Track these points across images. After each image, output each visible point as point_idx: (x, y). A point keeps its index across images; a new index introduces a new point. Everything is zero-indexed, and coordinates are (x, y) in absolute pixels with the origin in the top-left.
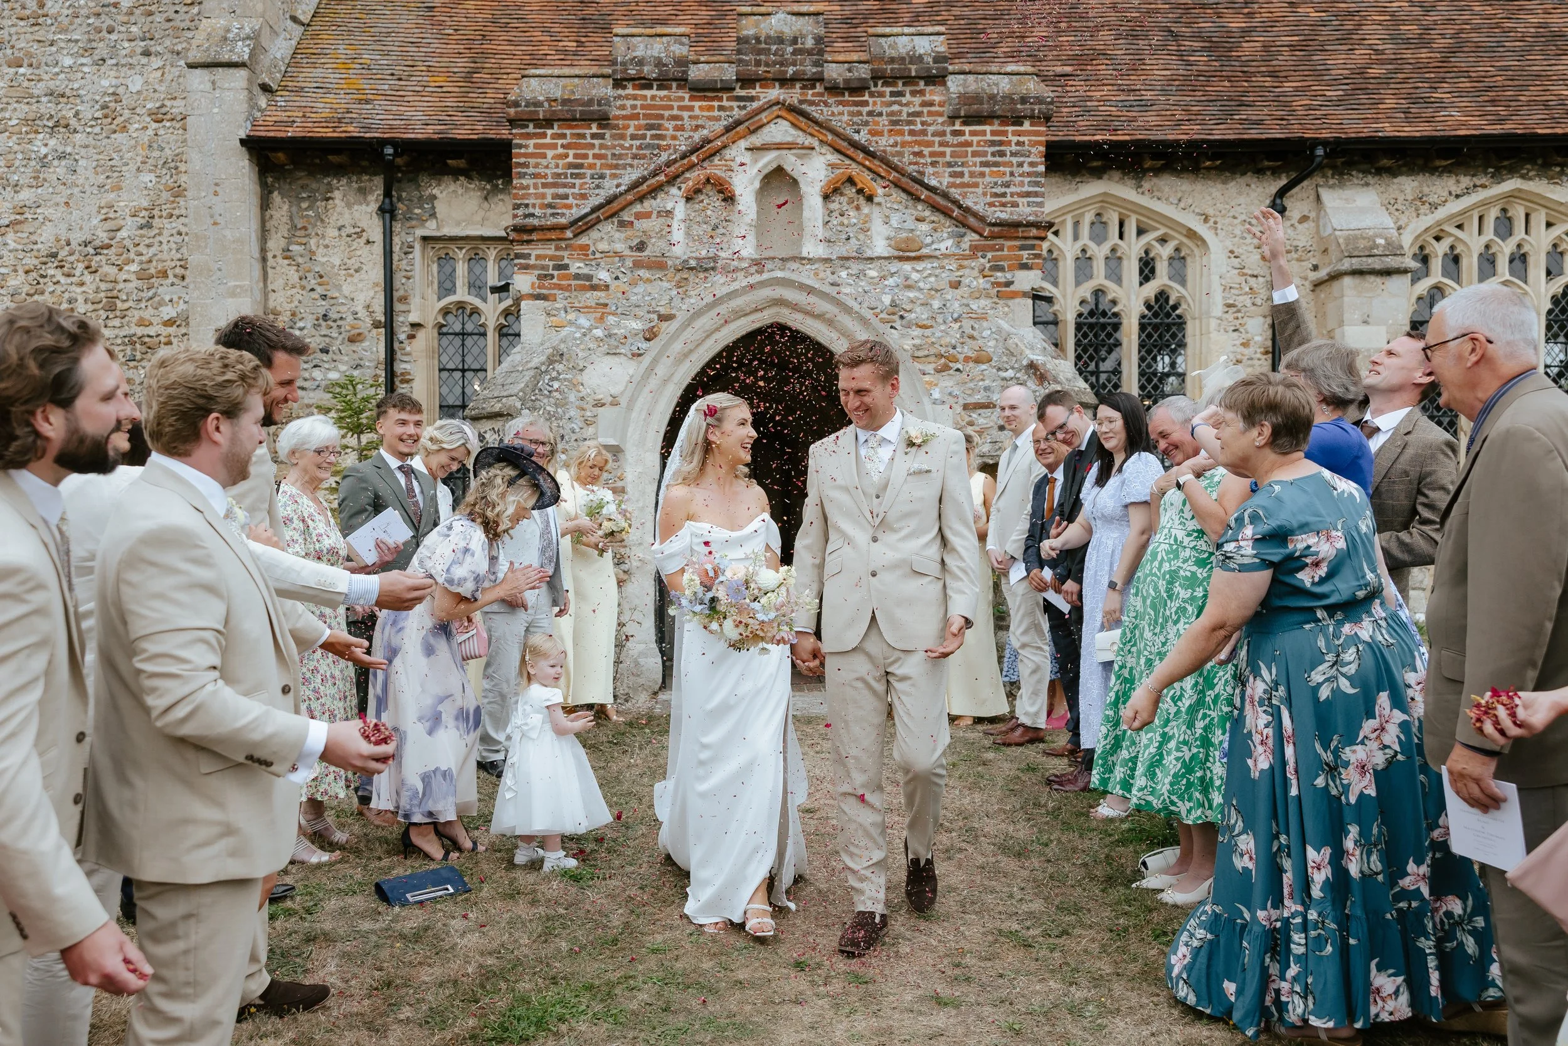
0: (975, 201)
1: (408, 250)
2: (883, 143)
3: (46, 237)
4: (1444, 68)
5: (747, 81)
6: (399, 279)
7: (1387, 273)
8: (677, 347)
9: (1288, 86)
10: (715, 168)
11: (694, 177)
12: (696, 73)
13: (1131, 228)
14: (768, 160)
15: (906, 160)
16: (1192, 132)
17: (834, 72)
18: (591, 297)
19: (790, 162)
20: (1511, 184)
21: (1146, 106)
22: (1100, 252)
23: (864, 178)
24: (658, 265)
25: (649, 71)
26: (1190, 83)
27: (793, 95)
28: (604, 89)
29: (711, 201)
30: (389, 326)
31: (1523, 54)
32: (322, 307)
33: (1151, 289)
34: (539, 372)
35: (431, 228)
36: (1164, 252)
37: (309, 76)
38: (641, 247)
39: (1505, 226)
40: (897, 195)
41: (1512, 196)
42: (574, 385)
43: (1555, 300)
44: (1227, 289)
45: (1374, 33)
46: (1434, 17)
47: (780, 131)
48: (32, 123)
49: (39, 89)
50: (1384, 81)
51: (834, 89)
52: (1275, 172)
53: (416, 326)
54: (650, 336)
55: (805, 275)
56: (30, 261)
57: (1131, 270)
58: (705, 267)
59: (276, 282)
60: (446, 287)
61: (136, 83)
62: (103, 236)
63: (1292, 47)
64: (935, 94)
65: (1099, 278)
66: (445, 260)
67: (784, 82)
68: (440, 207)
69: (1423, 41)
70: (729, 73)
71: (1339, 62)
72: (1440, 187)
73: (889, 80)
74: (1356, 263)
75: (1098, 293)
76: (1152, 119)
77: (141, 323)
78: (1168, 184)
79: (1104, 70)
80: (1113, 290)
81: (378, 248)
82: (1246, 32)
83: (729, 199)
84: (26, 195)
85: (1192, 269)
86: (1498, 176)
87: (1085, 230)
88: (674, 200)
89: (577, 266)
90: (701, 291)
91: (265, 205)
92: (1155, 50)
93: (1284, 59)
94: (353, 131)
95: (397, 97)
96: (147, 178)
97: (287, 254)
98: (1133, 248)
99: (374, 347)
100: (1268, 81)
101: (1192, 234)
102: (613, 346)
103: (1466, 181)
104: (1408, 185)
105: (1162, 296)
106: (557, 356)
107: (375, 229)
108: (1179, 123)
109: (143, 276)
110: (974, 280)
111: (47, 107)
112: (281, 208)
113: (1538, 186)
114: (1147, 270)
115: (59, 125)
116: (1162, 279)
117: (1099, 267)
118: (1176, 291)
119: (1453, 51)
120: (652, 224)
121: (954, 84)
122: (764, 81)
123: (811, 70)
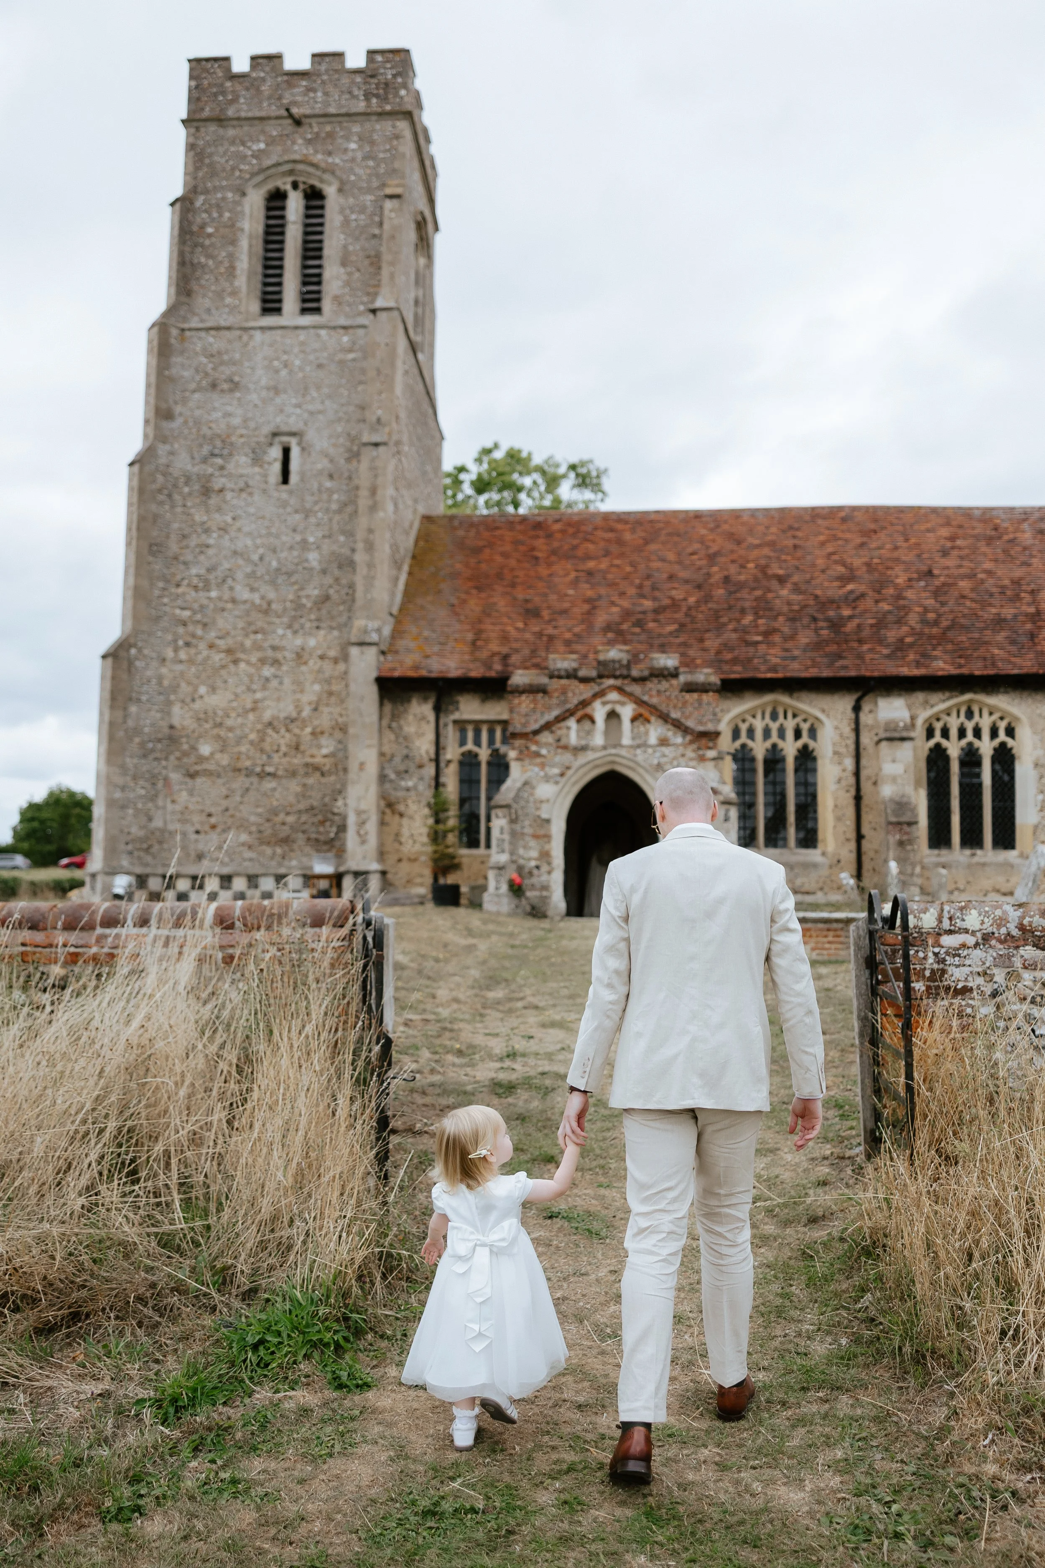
0: (690, 723)
1: (446, 725)
2: (654, 701)
3: (267, 715)
4: (942, 638)
5: (600, 676)
6: (442, 740)
7: (903, 739)
8: (574, 779)
9: (865, 647)
10: (588, 710)
11: (579, 714)
12: (582, 673)
13: (790, 715)
14: (608, 707)
15: (663, 708)
16: (813, 673)
17: (635, 673)
18: (539, 760)
19: (619, 709)
20: (968, 696)
21: (794, 658)
22: (774, 726)
23: (646, 714)
24: (565, 747)
25: (563, 673)
26: (818, 645)
27: (618, 682)
28: (545, 680)
29: (587, 724)
30: (437, 760)
31: (982, 630)
32: (405, 752)
33: (799, 744)
34: (519, 790)
35: (456, 716)
36: (805, 727)
37: (401, 644)
38: (559, 740)
39: (970, 715)
40: (660, 721)
41: (971, 701)
42: (532, 794)
43: (995, 749)
44: (834, 744)
45: (913, 619)
46: (946, 609)
47: (613, 696)
48: (263, 661)
49: (266, 645)
50: (911, 645)
51: (635, 680)
52: (857, 690)
53: (449, 762)
54: (562, 775)
55: (623, 752)
56: (259, 727)
57: (790, 734)
58: (584, 748)
59: (385, 741)
60: (463, 743)
61: (312, 642)
62: (294, 715)
63: (872, 626)
64: (674, 682)
65: (774, 738)
66: (463, 732)
67: (616, 677)
68: (462, 706)
69: (936, 623)
70: (594, 674)
71: (892, 635)
72: (935, 697)
73: (657, 676)
74: (888, 735)
75: (774, 746)
76: (795, 665)
77: (312, 756)
78: (804, 695)
79: (777, 638)
80: (781, 744)
81: (432, 725)
82: (851, 617)
83: (593, 721)
84: (259, 695)
85: (819, 734)
86: (963, 692)
87: (767, 716)
88: (572, 723)
89: (534, 748)
90: (583, 759)
91: (381, 704)
92: (804, 627)
93: (866, 633)
94: (424, 673)
95: (440, 654)
96: (317, 687)
97: (390, 727)
98: (790, 725)
99: (430, 770)
100: (855, 645)
101: (817, 719)
102: (547, 779)
103: (947, 694)
104: (920, 696)
105: (805, 747)
106: (526, 783)
107: (431, 716)
108: (807, 668)
109: (313, 733)
110: (690, 754)
111: (270, 653)
112: (388, 707)
113: (982, 697)
114: (798, 734)
115: (276, 662)
116: (805, 739)
117: (774, 734)
118: (812, 744)
119: (949, 628)
120: (564, 731)
121: (682, 678)
122: (608, 677)
123: (625, 672)
